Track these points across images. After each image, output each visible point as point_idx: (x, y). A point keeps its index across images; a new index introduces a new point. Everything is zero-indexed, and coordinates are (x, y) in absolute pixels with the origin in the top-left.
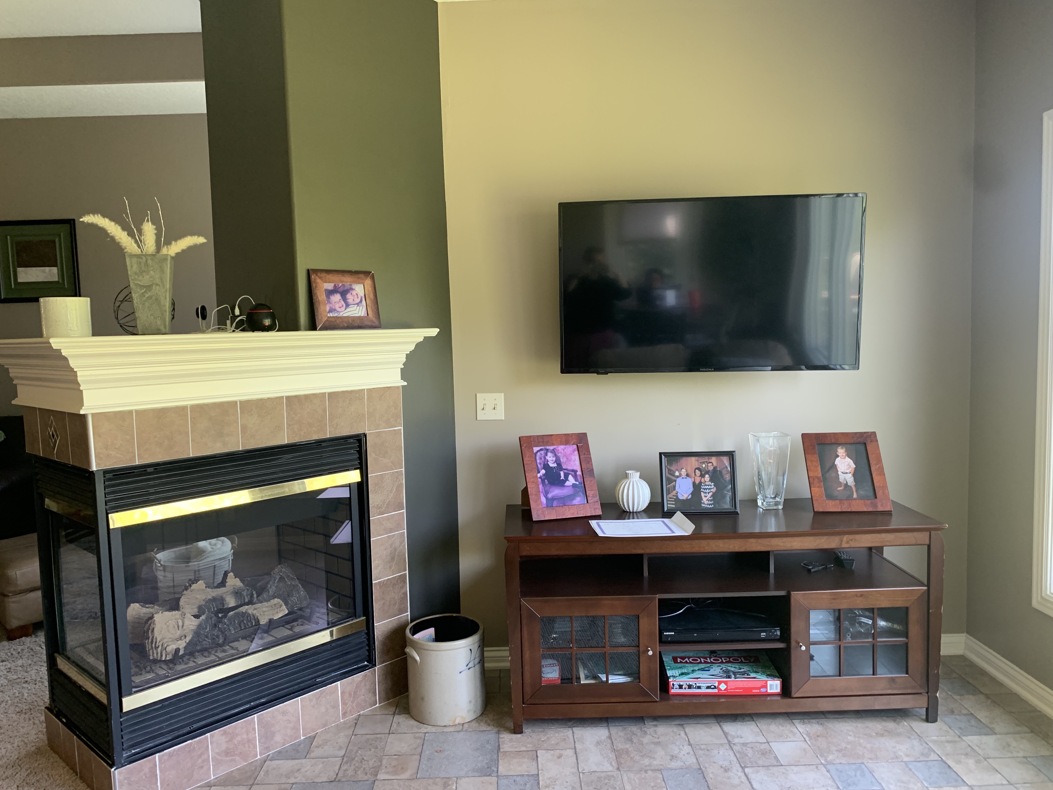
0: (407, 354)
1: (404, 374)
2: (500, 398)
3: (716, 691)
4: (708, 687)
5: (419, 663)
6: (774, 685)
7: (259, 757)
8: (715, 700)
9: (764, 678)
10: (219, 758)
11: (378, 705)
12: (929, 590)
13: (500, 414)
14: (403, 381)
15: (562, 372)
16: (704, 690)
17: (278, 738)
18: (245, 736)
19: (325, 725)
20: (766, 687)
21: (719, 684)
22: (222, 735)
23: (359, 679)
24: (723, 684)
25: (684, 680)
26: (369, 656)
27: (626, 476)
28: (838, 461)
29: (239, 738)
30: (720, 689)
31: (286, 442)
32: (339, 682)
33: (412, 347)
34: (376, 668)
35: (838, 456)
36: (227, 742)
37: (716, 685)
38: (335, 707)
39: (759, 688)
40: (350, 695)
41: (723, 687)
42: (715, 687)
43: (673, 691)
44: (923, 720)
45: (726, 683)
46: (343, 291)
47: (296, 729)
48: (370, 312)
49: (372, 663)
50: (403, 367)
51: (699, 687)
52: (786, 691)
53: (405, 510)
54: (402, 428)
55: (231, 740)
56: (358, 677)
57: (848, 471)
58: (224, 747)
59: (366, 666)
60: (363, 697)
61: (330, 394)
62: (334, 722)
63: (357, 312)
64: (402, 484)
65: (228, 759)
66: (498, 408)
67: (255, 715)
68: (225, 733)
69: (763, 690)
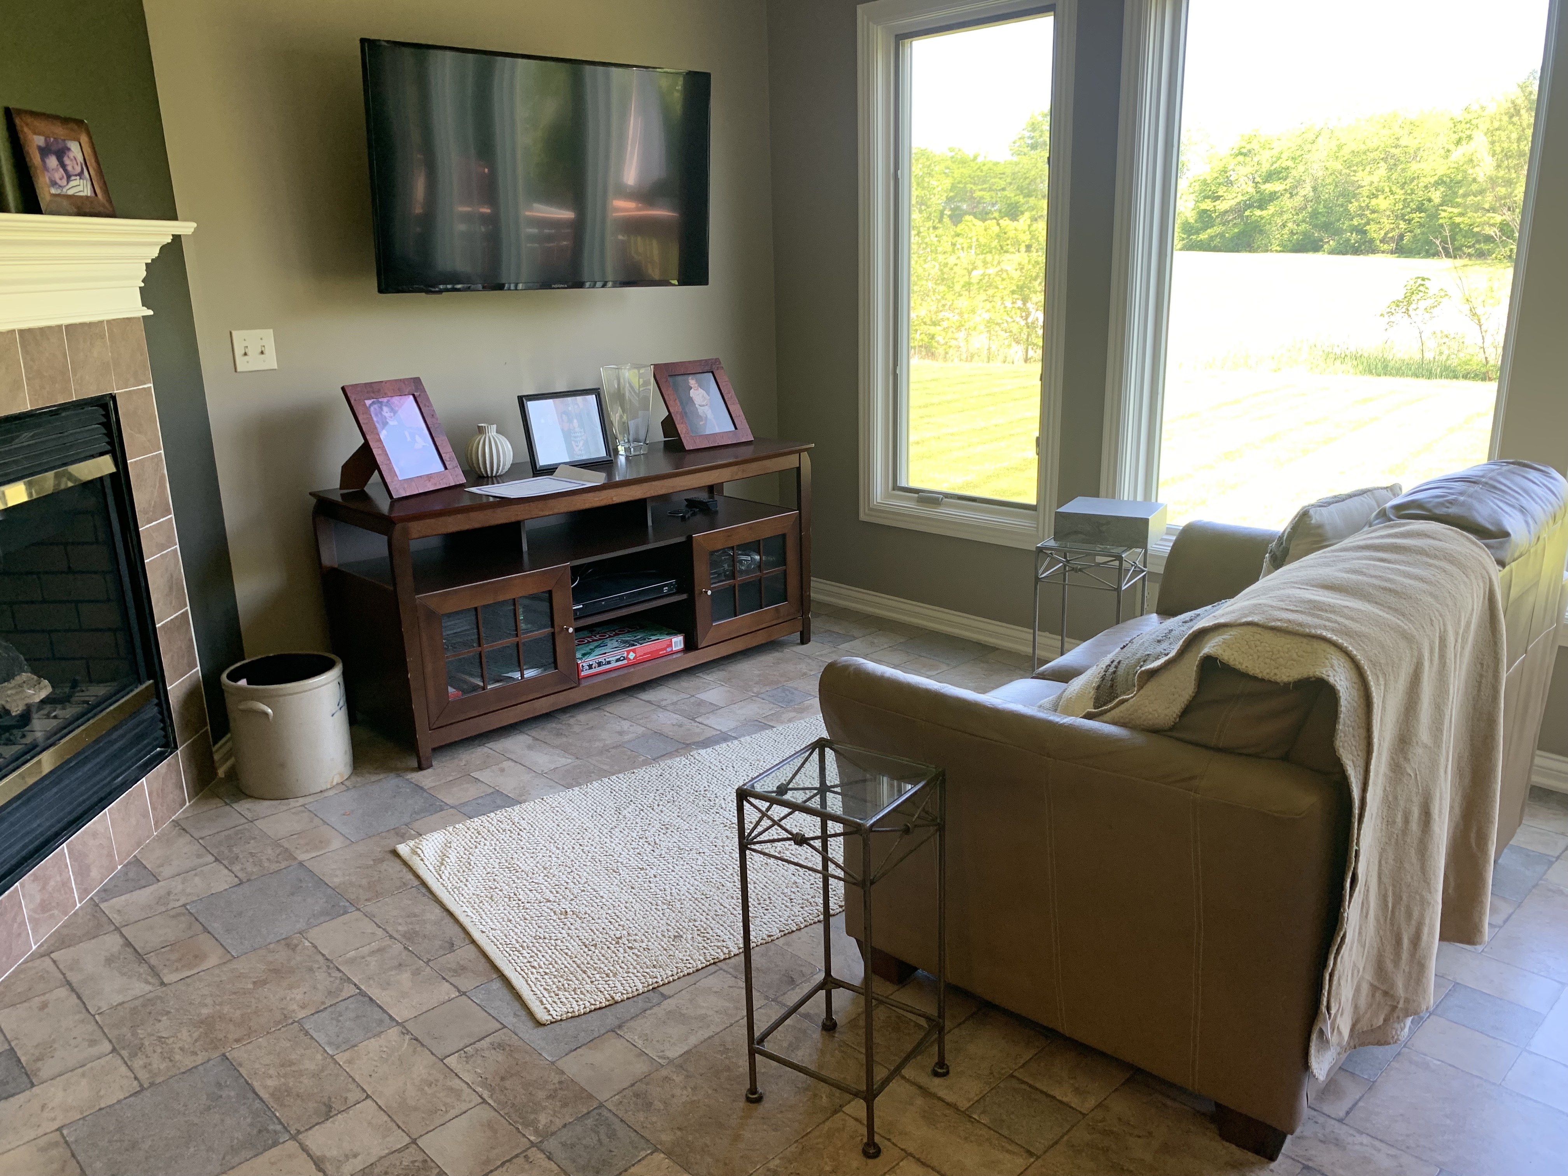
0: (146, 264)
1: (147, 296)
2: (267, 337)
3: (625, 662)
4: (618, 660)
5: (271, 718)
6: (678, 642)
7: (78, 905)
8: (625, 671)
9: (668, 638)
10: (37, 916)
11: (188, 804)
12: (800, 513)
13: (270, 362)
14: (145, 308)
15: (381, 291)
16: (614, 665)
17: (94, 873)
18: (58, 878)
19: (139, 844)
20: (671, 645)
21: (628, 654)
22: (34, 881)
23: (164, 771)
24: (631, 653)
25: (592, 659)
26: (166, 736)
27: (481, 430)
28: (692, 393)
29: (52, 883)
30: (630, 660)
31: (28, 407)
32: (144, 779)
33: (155, 252)
34: (178, 751)
35: (691, 388)
36: (40, 891)
37: (625, 655)
38: (145, 815)
39: (665, 649)
40: (158, 795)
41: (632, 656)
42: (624, 659)
43: (583, 674)
44: (798, 644)
45: (634, 651)
46: (59, 150)
47: (110, 855)
48: (98, 191)
49: (170, 746)
50: (142, 285)
51: (609, 663)
52: (690, 646)
53: (172, 516)
54: (152, 385)
55: (44, 888)
56: (162, 768)
57: (704, 403)
58: (38, 898)
59: (161, 753)
60: (171, 796)
61: (67, 326)
62: (148, 837)
63: (80, 188)
64: (164, 474)
65: (46, 915)
66: (266, 352)
67: (64, 844)
68: (36, 878)
69: (669, 650)
